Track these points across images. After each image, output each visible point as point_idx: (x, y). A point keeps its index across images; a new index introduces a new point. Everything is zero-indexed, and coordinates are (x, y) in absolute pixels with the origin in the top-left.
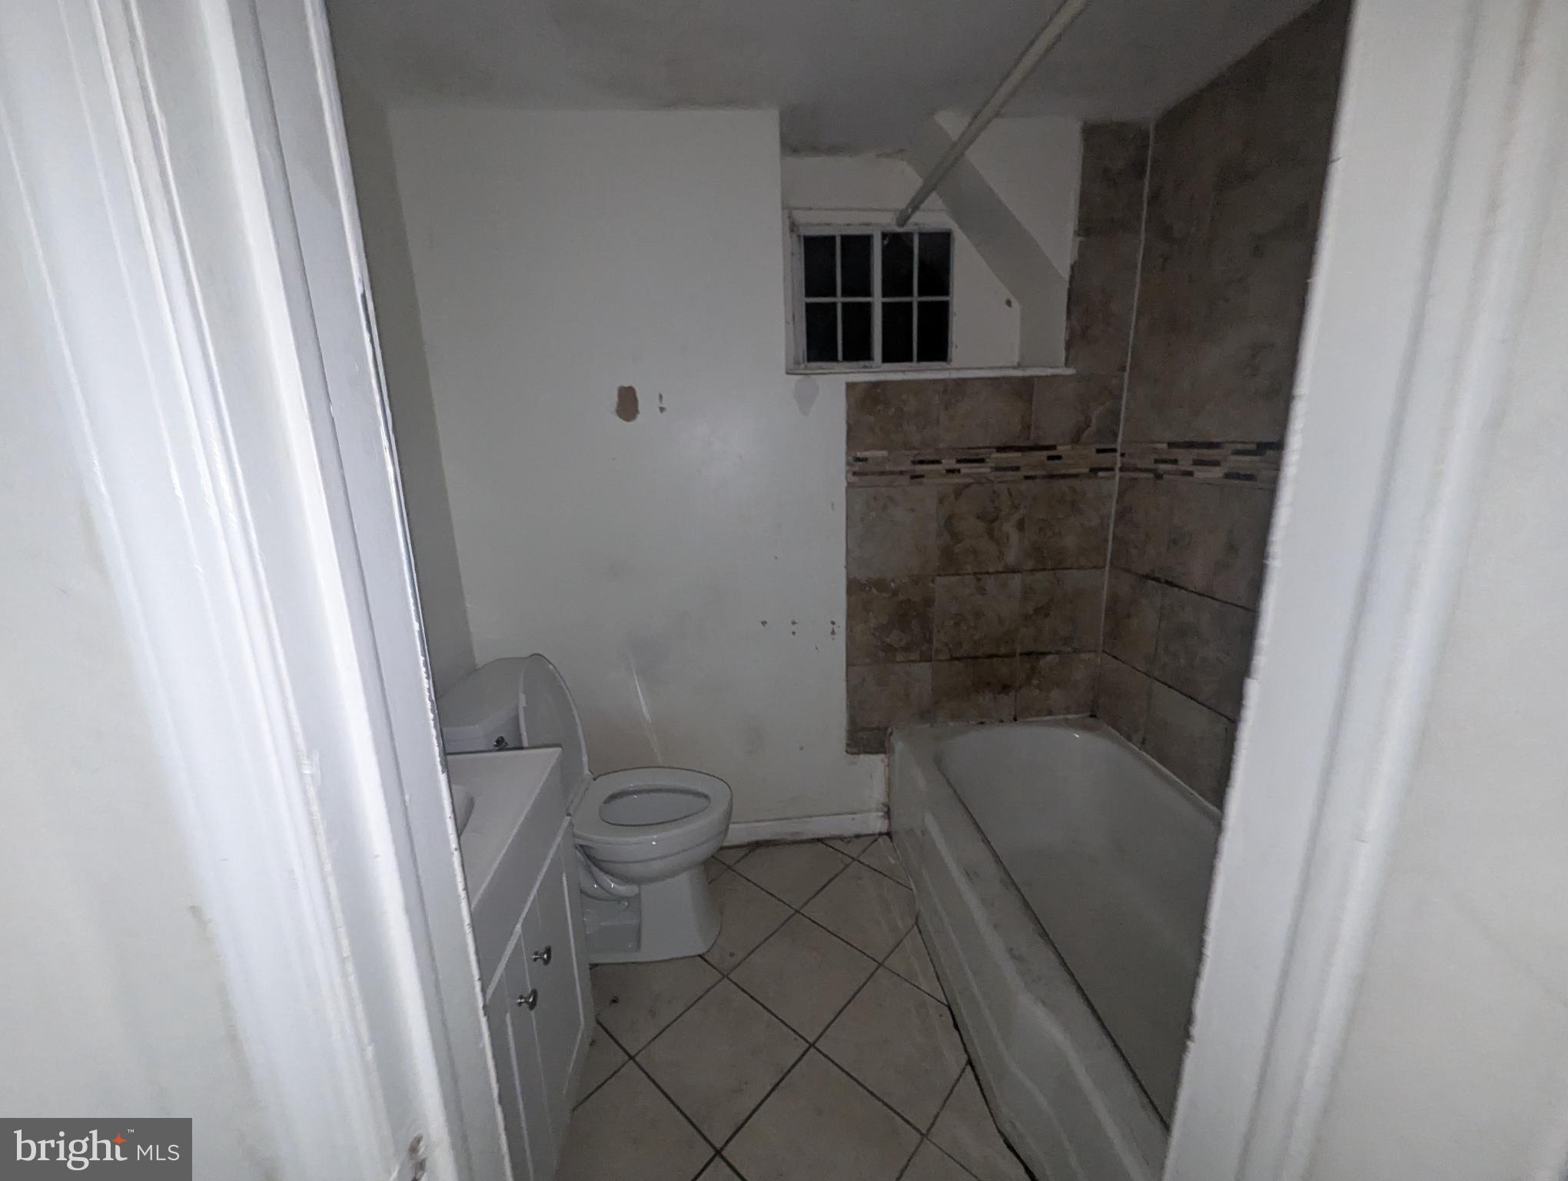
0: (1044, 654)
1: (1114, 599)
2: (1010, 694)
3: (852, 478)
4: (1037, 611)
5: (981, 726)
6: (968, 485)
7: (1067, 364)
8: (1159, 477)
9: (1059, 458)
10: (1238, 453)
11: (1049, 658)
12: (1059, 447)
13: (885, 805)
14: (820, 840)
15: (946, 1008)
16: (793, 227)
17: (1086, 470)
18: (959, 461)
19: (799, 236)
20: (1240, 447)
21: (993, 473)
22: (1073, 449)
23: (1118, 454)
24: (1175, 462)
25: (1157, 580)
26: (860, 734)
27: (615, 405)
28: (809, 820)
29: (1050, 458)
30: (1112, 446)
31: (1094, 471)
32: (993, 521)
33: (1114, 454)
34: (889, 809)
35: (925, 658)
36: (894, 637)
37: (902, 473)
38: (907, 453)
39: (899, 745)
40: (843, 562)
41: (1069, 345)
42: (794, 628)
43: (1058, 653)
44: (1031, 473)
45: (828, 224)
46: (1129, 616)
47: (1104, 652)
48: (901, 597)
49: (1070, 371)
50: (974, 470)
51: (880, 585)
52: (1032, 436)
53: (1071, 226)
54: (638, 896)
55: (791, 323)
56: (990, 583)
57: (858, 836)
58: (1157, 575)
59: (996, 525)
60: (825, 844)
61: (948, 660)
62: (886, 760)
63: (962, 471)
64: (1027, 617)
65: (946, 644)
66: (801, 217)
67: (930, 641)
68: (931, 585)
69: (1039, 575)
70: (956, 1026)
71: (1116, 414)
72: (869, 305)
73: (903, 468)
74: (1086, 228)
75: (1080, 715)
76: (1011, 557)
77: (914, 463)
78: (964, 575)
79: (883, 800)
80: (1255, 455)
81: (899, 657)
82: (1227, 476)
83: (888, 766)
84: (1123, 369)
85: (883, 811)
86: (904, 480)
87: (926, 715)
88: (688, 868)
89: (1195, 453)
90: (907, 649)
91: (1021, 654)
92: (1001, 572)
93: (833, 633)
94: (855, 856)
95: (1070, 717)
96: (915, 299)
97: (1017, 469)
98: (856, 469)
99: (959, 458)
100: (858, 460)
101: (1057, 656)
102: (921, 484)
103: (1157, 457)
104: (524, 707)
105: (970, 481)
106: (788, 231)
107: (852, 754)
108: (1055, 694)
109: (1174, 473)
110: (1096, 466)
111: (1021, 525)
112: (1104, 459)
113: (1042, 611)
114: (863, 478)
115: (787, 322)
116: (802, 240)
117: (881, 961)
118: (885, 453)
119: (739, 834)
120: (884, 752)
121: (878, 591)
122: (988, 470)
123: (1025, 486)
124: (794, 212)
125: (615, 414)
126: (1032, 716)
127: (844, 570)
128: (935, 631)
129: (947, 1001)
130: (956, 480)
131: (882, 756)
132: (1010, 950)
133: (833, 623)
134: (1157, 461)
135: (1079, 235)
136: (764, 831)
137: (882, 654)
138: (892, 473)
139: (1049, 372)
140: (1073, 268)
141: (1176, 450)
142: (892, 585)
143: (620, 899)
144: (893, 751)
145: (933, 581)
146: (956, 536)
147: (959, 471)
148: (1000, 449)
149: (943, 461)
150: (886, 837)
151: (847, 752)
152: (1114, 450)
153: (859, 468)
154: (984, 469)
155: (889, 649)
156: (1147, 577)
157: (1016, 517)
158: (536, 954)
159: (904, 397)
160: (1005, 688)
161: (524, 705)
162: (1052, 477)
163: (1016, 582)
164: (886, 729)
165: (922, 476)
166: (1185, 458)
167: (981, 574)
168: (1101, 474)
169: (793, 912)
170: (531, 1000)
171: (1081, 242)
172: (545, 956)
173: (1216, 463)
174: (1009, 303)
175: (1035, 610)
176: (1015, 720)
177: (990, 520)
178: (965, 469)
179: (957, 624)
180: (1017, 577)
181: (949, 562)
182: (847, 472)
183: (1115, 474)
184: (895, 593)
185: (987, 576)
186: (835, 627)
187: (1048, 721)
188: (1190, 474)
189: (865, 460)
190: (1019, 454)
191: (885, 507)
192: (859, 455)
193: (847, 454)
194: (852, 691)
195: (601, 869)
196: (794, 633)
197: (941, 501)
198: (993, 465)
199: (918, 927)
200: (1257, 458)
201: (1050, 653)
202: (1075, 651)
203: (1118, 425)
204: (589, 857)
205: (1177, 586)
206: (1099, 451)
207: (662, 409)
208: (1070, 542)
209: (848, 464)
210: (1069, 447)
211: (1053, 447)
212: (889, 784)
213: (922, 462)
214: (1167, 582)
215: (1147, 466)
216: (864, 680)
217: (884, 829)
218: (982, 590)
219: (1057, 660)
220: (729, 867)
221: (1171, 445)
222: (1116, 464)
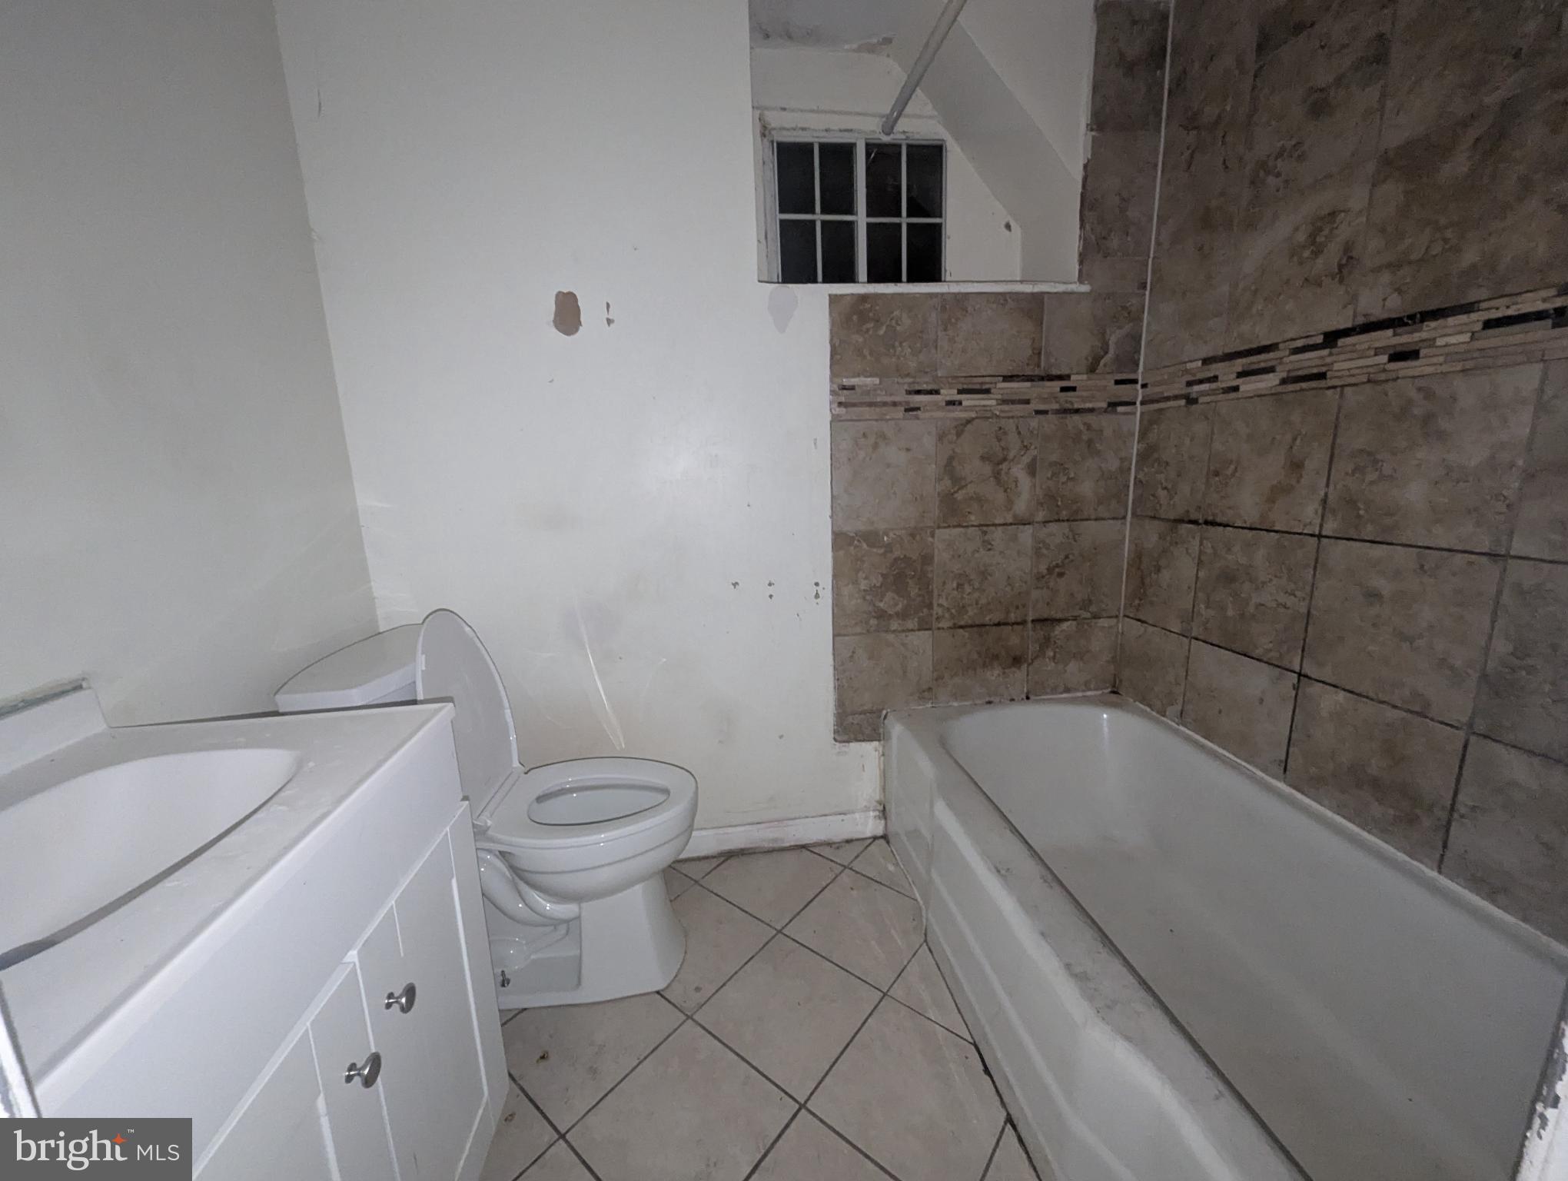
0: (1060, 621)
1: (1138, 556)
2: (1023, 667)
3: (838, 409)
4: (1050, 570)
5: (988, 706)
6: (969, 421)
7: (1081, 280)
8: (1191, 401)
9: (1073, 389)
10: (1297, 351)
11: (1065, 625)
12: (1073, 377)
13: (880, 803)
14: (804, 847)
15: (973, 1047)
16: (765, 131)
17: (1104, 405)
18: (960, 392)
19: (772, 142)
20: (1299, 343)
21: (999, 407)
22: (1089, 379)
23: (1139, 386)
24: (1215, 379)
25: (1195, 522)
26: (850, 719)
27: (552, 317)
28: (790, 822)
29: (1064, 389)
30: (1131, 376)
31: (1113, 405)
32: (1000, 463)
33: (1133, 386)
34: (884, 808)
35: (924, 626)
36: (890, 602)
37: (895, 404)
38: (900, 380)
39: (896, 729)
40: (829, 513)
41: (1082, 259)
42: (771, 590)
43: (1075, 618)
44: (1042, 407)
45: (803, 129)
46: (1158, 569)
47: (1125, 616)
48: (897, 553)
49: (1085, 288)
50: (977, 403)
51: (871, 538)
52: (1043, 364)
53: (1083, 118)
54: (578, 918)
55: (764, 242)
56: (997, 535)
57: (848, 841)
58: (1193, 517)
59: (1004, 466)
60: (809, 850)
61: (950, 628)
62: (881, 749)
63: (964, 403)
64: (1040, 577)
65: (948, 609)
66: (774, 119)
67: (930, 606)
68: (930, 539)
69: (1053, 527)
70: (987, 1071)
71: (1136, 338)
72: (850, 225)
73: (897, 399)
74: (1099, 122)
75: (1100, 692)
76: (1021, 506)
77: (909, 392)
78: (967, 527)
79: (877, 798)
80: (1324, 348)
81: (895, 625)
82: (1284, 382)
83: (883, 755)
84: (1145, 287)
85: (878, 810)
86: (899, 413)
87: (926, 693)
88: (642, 879)
89: (1240, 364)
90: (903, 615)
91: (1033, 621)
92: (1011, 524)
93: (817, 596)
94: (846, 864)
95: (1089, 693)
96: (904, 220)
97: (1027, 402)
98: (843, 399)
99: (960, 388)
100: (844, 388)
101: (1074, 623)
102: (917, 418)
103: (1190, 378)
104: (422, 671)
105: (973, 415)
106: (759, 135)
107: (840, 742)
108: (1073, 666)
109: (1213, 392)
110: (1114, 400)
111: (1032, 470)
112: (1124, 392)
113: (1057, 571)
114: (851, 409)
115: (759, 241)
116: (775, 145)
117: (885, 991)
118: (877, 381)
119: (705, 842)
120: (879, 740)
121: (868, 545)
122: (993, 402)
123: (1034, 423)
124: (766, 113)
125: (552, 324)
126: (1047, 694)
127: (829, 520)
128: (936, 593)
129: (972, 1038)
130: (958, 414)
131: (876, 743)
132: (1068, 966)
133: (817, 584)
134: (1189, 384)
135: (1092, 130)
136: (738, 837)
137: (874, 622)
138: (885, 404)
139: (1061, 288)
140: (1085, 167)
141: (1214, 366)
142: (885, 539)
143: (555, 923)
144: (890, 738)
145: (933, 536)
146: (958, 481)
147: (960, 403)
148: (1008, 378)
149: (942, 391)
150: (882, 841)
151: (835, 740)
152: (1135, 381)
153: (845, 397)
154: (989, 402)
155: (881, 615)
156: (1180, 521)
157: (1026, 459)
158: (391, 995)
159: (897, 313)
160: (1017, 661)
161: (424, 668)
162: (1066, 411)
163: (1026, 534)
164: (881, 711)
165: (918, 409)
166: (1227, 373)
167: (987, 525)
168: (1120, 409)
169: (775, 932)
170: (366, 1072)
171: (1093, 137)
172: (403, 1000)
173: (1271, 370)
174: (1008, 227)
175: (1048, 569)
176: (1028, 698)
177: (997, 461)
178: (968, 400)
179: (960, 586)
180: (1029, 529)
181: (952, 510)
182: (831, 403)
183: (1136, 408)
184: (889, 548)
185: (993, 528)
186: (820, 589)
187: (1065, 698)
188: (1236, 389)
189: (852, 388)
190: (1028, 384)
191: (876, 446)
192: (846, 382)
193: (831, 381)
194: (839, 668)
195: (527, 883)
196: (771, 596)
197: (941, 437)
198: (1000, 397)
199: (927, 945)
200: (1325, 352)
201: (1067, 620)
202: (1096, 617)
203: (1139, 352)
204: (513, 868)
205: (1220, 525)
206: (1117, 382)
207: (609, 321)
208: (1087, 488)
209: (833, 392)
210: (1085, 377)
211: (1067, 377)
212: (884, 775)
213: (918, 392)
214: (1206, 523)
215: (1177, 392)
216: (853, 652)
217: (880, 832)
218: (988, 545)
219: (1074, 628)
220: (696, 882)
221: (1206, 361)
222: (1136, 397)
